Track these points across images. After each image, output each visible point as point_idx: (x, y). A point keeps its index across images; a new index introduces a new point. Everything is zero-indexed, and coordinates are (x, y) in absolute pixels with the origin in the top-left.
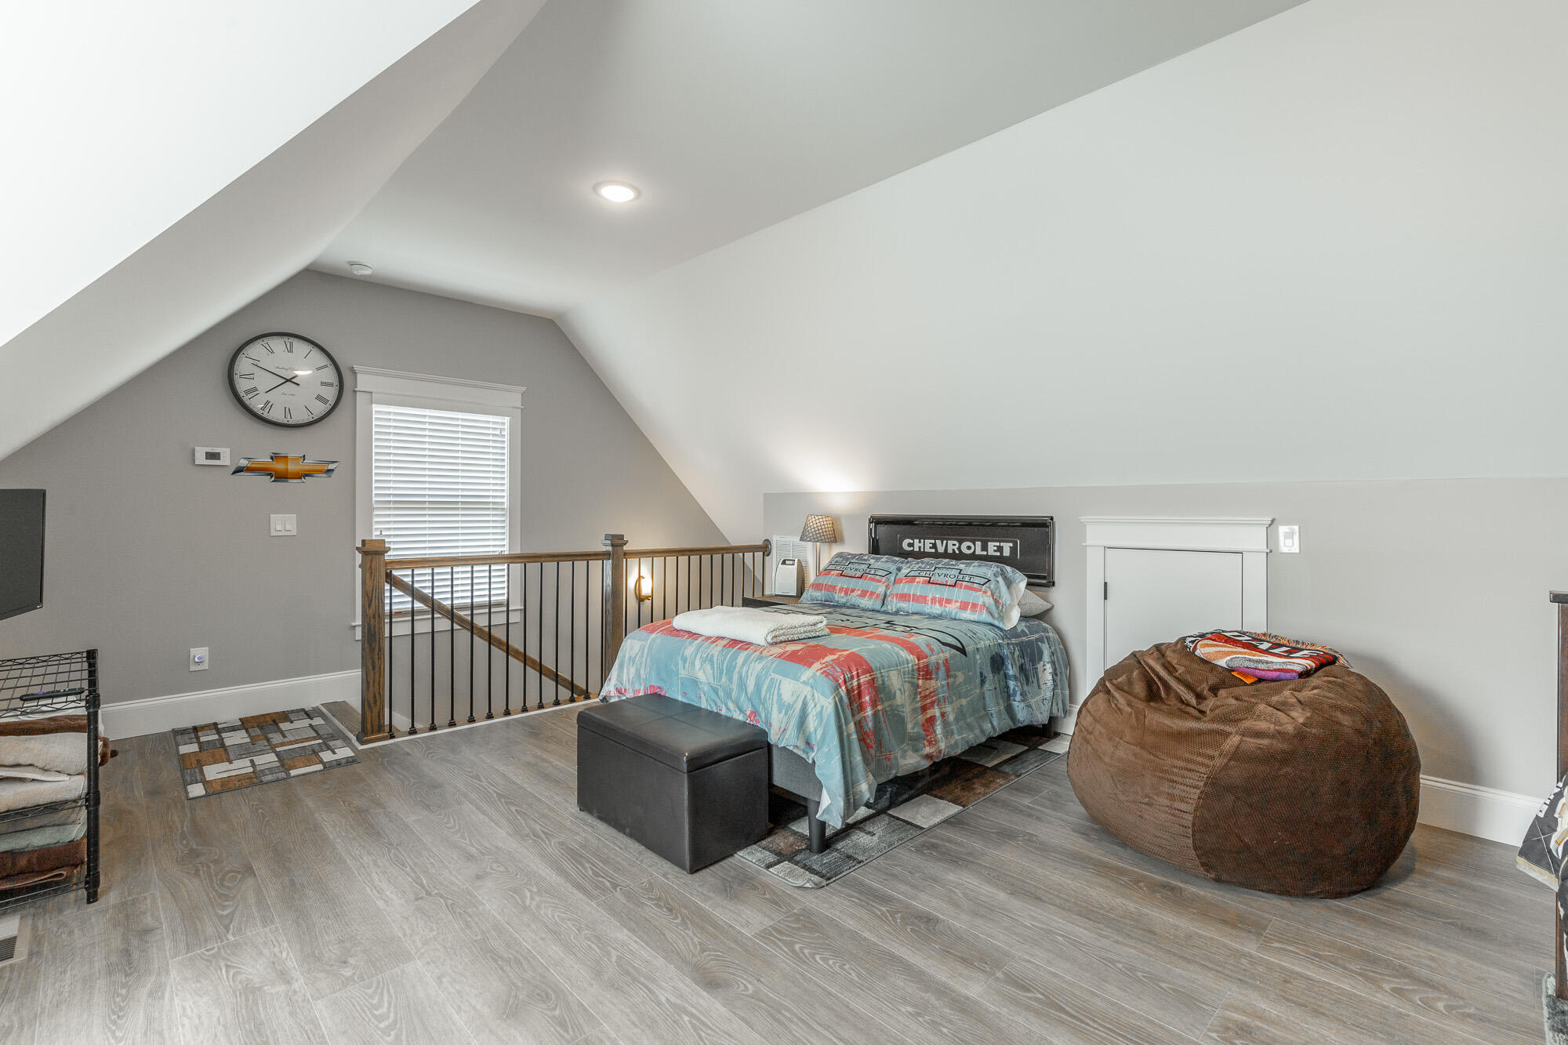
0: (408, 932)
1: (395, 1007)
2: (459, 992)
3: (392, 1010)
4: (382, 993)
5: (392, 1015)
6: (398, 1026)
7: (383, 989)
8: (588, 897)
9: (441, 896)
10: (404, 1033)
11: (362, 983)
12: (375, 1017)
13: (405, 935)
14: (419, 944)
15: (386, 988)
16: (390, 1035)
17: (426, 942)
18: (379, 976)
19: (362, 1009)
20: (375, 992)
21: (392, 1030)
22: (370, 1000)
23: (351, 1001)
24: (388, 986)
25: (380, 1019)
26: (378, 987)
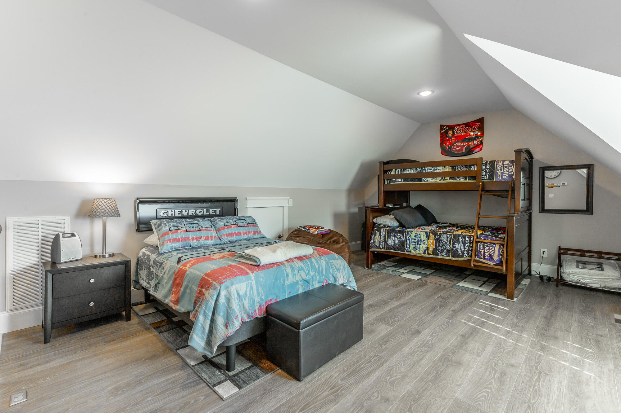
0: (442, 408)
1: (480, 391)
2: (460, 378)
3: (482, 391)
4: (479, 398)
5: (484, 390)
6: (486, 387)
7: (476, 399)
8: (388, 361)
9: (410, 408)
10: (487, 383)
11: (480, 408)
12: (488, 395)
13: (445, 409)
14: (446, 400)
15: (475, 399)
16: (491, 387)
17: (444, 399)
18: (472, 404)
19: (489, 400)
20: (480, 401)
21: (488, 387)
22: (484, 400)
23: (490, 406)
24: (474, 398)
25: (488, 393)
26: (477, 401)
